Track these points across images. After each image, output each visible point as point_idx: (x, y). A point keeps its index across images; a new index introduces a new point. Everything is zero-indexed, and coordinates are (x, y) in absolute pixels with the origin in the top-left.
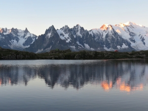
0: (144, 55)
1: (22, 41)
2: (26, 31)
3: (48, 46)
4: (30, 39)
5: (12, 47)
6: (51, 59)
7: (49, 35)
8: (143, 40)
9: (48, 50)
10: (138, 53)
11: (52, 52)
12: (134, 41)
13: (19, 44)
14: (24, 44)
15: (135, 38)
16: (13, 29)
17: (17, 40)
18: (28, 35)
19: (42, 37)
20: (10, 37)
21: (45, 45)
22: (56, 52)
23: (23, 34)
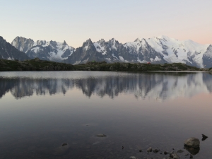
0: (177, 68)
1: (61, 53)
2: (65, 44)
3: (86, 58)
4: (68, 51)
5: (50, 59)
6: (87, 70)
7: (87, 47)
8: (176, 53)
9: (85, 62)
10: (171, 65)
11: (88, 63)
12: (167, 54)
13: (58, 56)
14: (62, 56)
15: (168, 51)
16: (51, 42)
17: (56, 52)
18: (66, 48)
19: (80, 49)
20: (48, 49)
21: (82, 57)
22: (92, 63)
23: (61, 47)
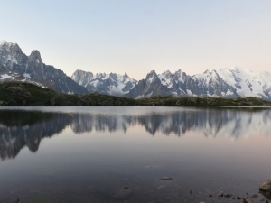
0: (251, 103)
1: (121, 86)
2: (126, 76)
3: (149, 92)
4: (129, 84)
5: (110, 93)
6: (151, 105)
7: (151, 79)
8: (250, 86)
9: (149, 96)
10: (245, 100)
11: (152, 98)
12: (240, 87)
13: (118, 90)
14: (123, 90)
15: (241, 84)
16: (111, 74)
17: (116, 85)
18: (127, 80)
19: (143, 82)
20: (108, 82)
21: (146, 91)
22: (156, 98)
23: (122, 80)
